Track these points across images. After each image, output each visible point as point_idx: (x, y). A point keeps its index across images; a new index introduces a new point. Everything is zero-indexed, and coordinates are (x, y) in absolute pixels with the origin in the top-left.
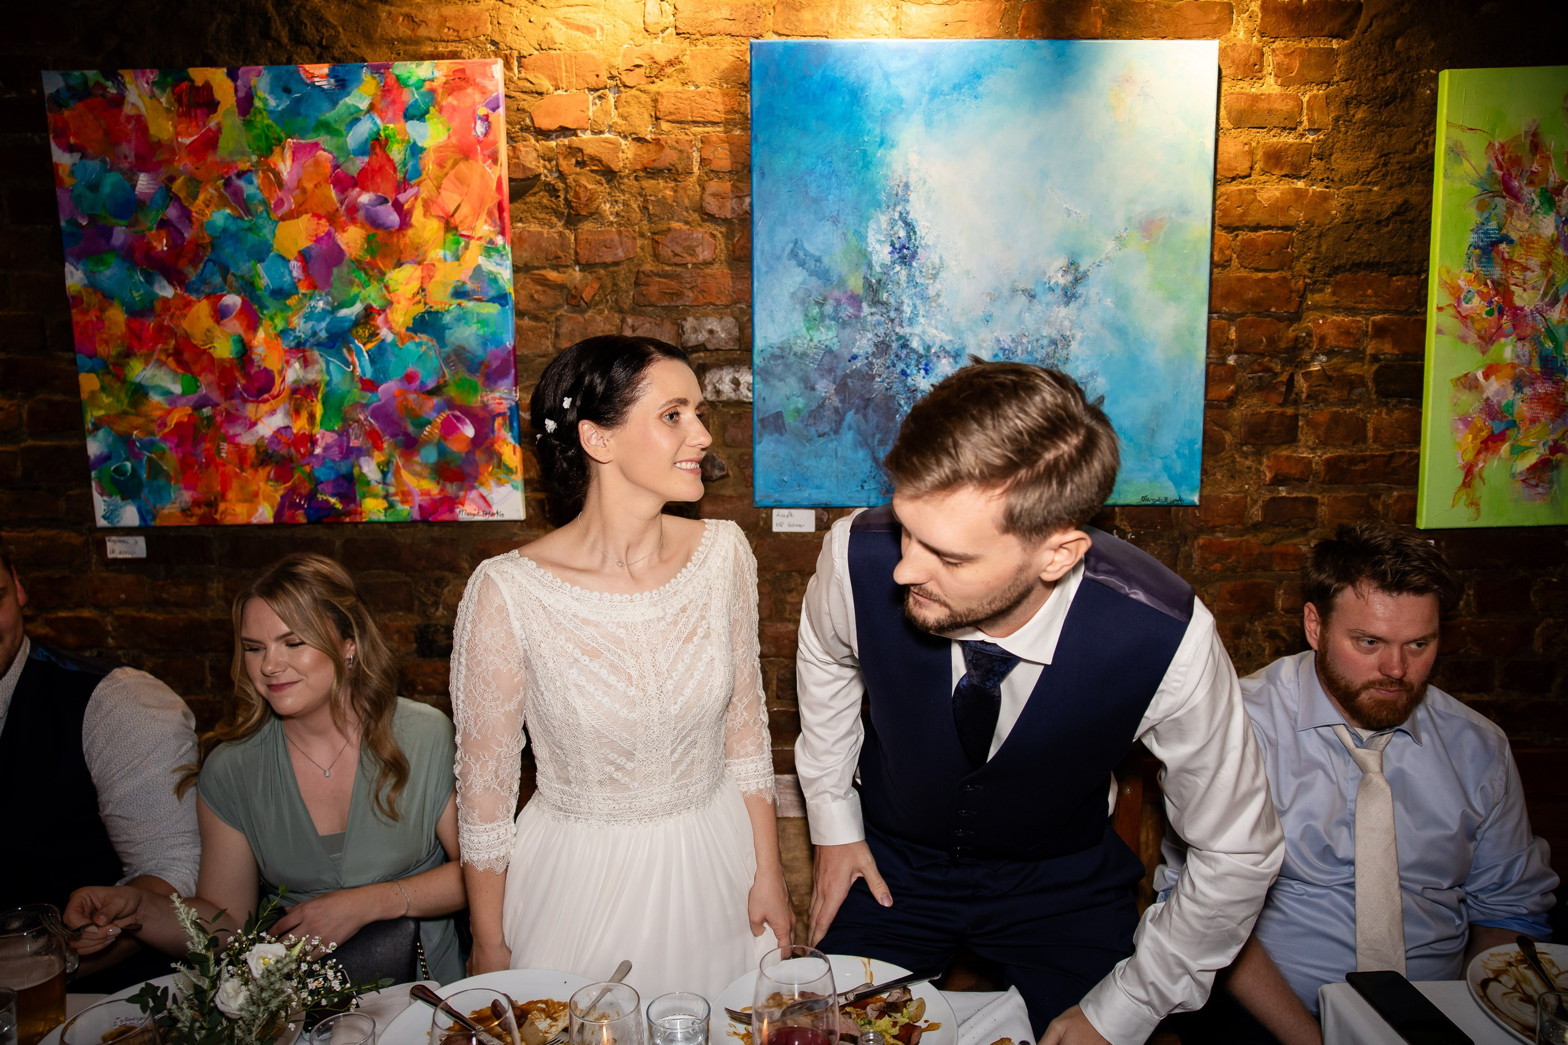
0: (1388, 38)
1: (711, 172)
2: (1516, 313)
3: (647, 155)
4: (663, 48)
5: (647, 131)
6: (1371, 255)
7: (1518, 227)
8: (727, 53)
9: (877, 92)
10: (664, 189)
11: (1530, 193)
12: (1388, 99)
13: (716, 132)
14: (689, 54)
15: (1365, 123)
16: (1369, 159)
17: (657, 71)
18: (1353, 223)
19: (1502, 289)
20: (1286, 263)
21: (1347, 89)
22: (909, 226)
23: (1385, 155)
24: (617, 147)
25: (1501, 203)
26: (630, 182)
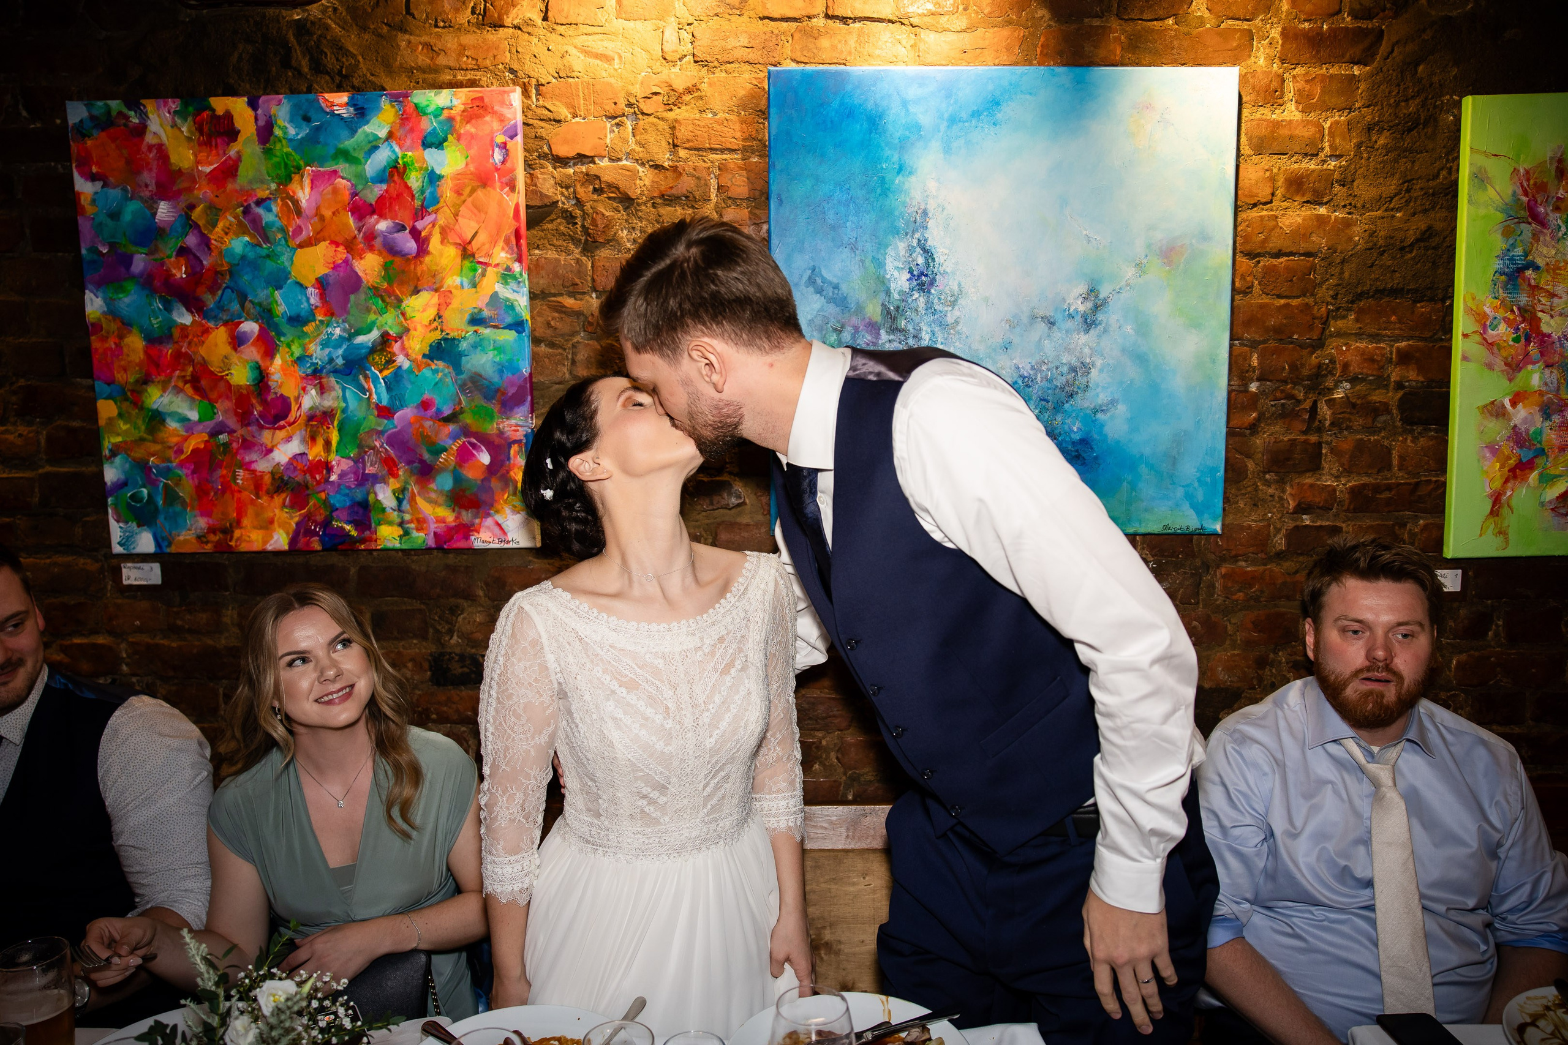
0: (1410, 65)
1: (728, 199)
2: (1544, 340)
3: (664, 182)
4: (681, 76)
5: (665, 158)
6: (1395, 281)
7: (1544, 254)
8: (745, 80)
9: (895, 119)
11: (1556, 219)
12: (1411, 125)
13: (733, 159)
14: (707, 81)
15: (1388, 150)
16: (1392, 185)
17: (675, 99)
18: (1376, 249)
19: (1529, 316)
20: (1309, 290)
21: (1369, 115)
22: (928, 253)
23: (1408, 182)
24: (634, 174)
25: (1527, 230)
26: (647, 209)
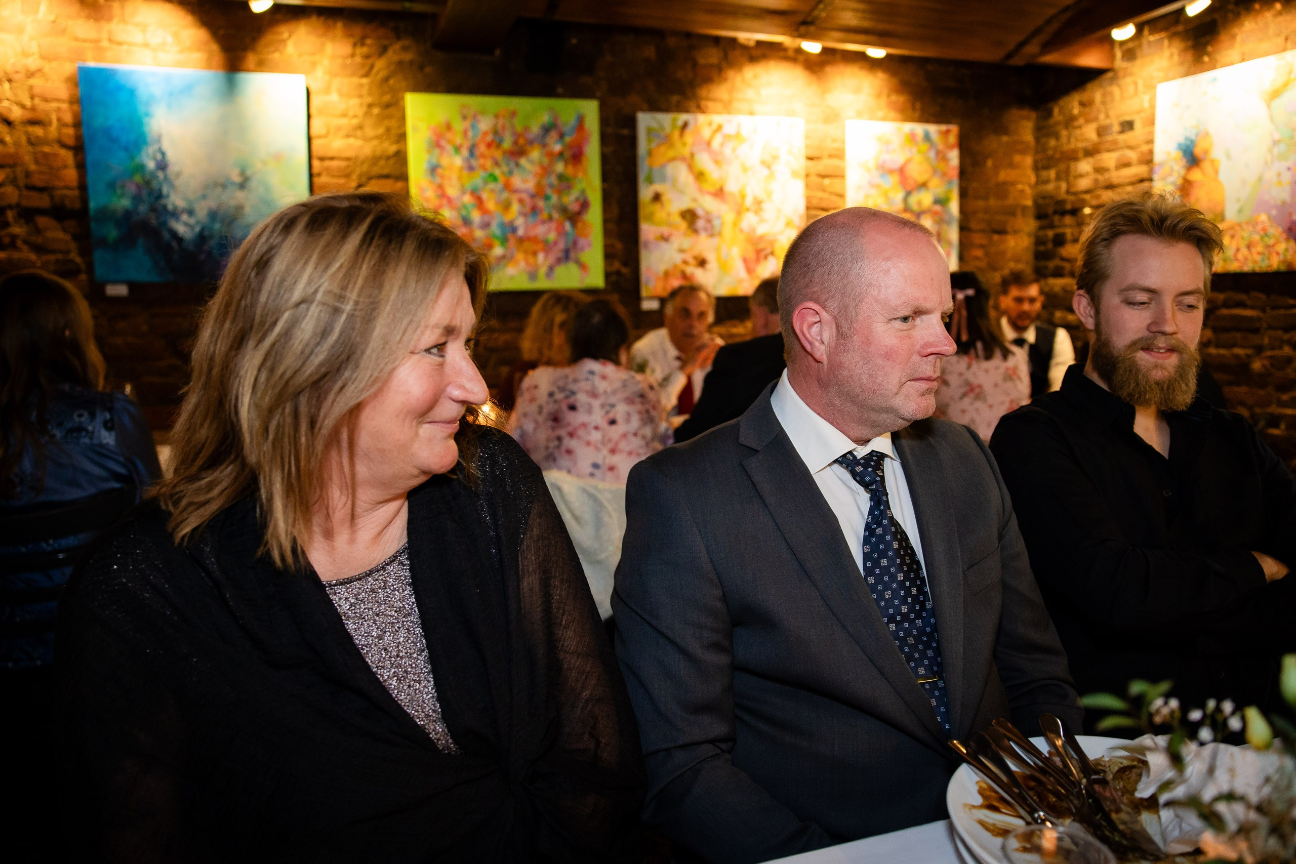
0: (386, 80)
1: (62, 124)
2: (450, 200)
3: (29, 115)
4: (33, 63)
5: (28, 103)
6: (386, 171)
7: (445, 161)
8: (69, 68)
9: (143, 93)
10: (38, 131)
11: (449, 148)
12: (387, 106)
13: (65, 106)
14: (47, 67)
15: (378, 115)
16: (381, 131)
17: (31, 74)
18: (375, 160)
19: (440, 187)
20: (347, 176)
21: (369, 100)
22: (163, 154)
23: (388, 130)
24: (10, 110)
25: (437, 151)
26: (19, 127)
